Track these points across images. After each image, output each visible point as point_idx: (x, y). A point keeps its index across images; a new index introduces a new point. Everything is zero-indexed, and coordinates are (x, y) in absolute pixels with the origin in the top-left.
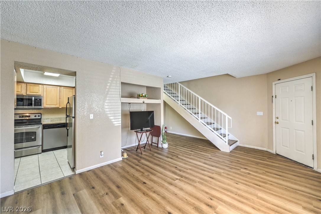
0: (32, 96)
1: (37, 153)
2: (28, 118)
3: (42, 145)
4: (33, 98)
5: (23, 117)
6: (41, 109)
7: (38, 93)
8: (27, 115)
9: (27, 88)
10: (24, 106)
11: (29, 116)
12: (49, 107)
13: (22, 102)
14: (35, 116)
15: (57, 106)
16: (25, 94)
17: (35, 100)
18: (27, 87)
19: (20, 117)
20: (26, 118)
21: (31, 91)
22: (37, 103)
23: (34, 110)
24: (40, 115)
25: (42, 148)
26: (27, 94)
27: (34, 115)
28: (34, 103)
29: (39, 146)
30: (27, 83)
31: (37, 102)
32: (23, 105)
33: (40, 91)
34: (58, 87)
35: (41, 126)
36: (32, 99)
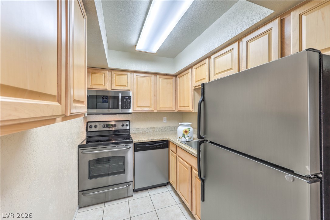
0: (119, 92)
1: (127, 196)
2: (113, 129)
3: (133, 181)
4: (120, 94)
5: (107, 126)
6: (130, 114)
7: (126, 86)
8: (113, 123)
9: (112, 79)
10: (110, 110)
11: (115, 126)
12: (141, 110)
13: (108, 103)
14: (123, 126)
15: (151, 109)
16: (109, 89)
17: (123, 97)
18: (113, 76)
19: (104, 126)
20: (111, 129)
21: (117, 85)
22: (126, 104)
23: (121, 115)
24: (128, 123)
25: (134, 186)
26: (112, 88)
27: (121, 123)
28: (121, 105)
29: (130, 183)
30: (112, 70)
31: (126, 102)
32: (109, 108)
33: (129, 84)
34: (153, 76)
35: (131, 146)
36: (119, 97)
